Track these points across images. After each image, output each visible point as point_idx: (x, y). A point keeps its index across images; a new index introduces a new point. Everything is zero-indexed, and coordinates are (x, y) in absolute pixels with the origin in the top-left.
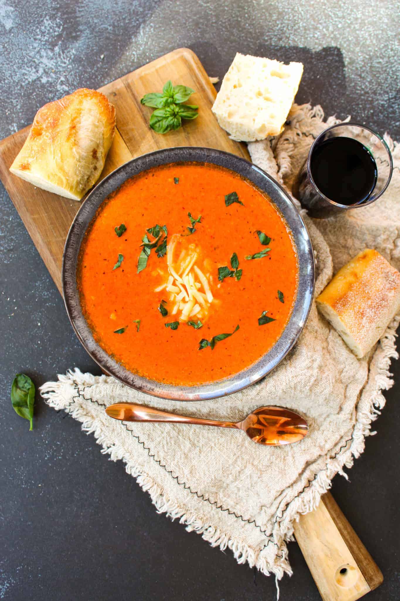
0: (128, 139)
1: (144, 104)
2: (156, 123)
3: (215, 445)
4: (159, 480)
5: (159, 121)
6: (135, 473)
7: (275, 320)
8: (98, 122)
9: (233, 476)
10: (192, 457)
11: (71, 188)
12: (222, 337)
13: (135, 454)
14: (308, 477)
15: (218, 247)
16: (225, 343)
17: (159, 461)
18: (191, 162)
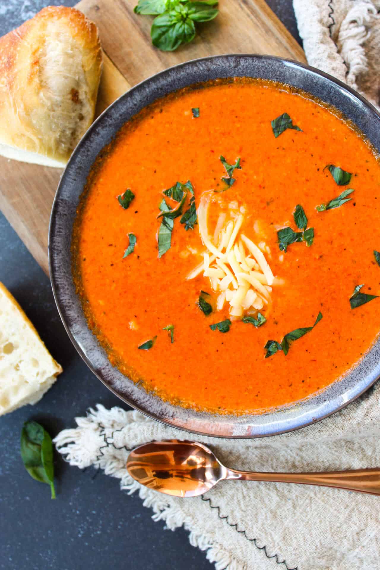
0: (125, 69)
1: (139, 14)
2: (160, 35)
4: (238, 553)
5: (164, 33)
6: (203, 544)
7: (376, 297)
8: (72, 49)
9: (349, 540)
10: (283, 516)
11: (49, 151)
12: (297, 334)
13: (200, 517)
15: (272, 201)
16: (303, 343)
17: (236, 525)
18: (212, 81)
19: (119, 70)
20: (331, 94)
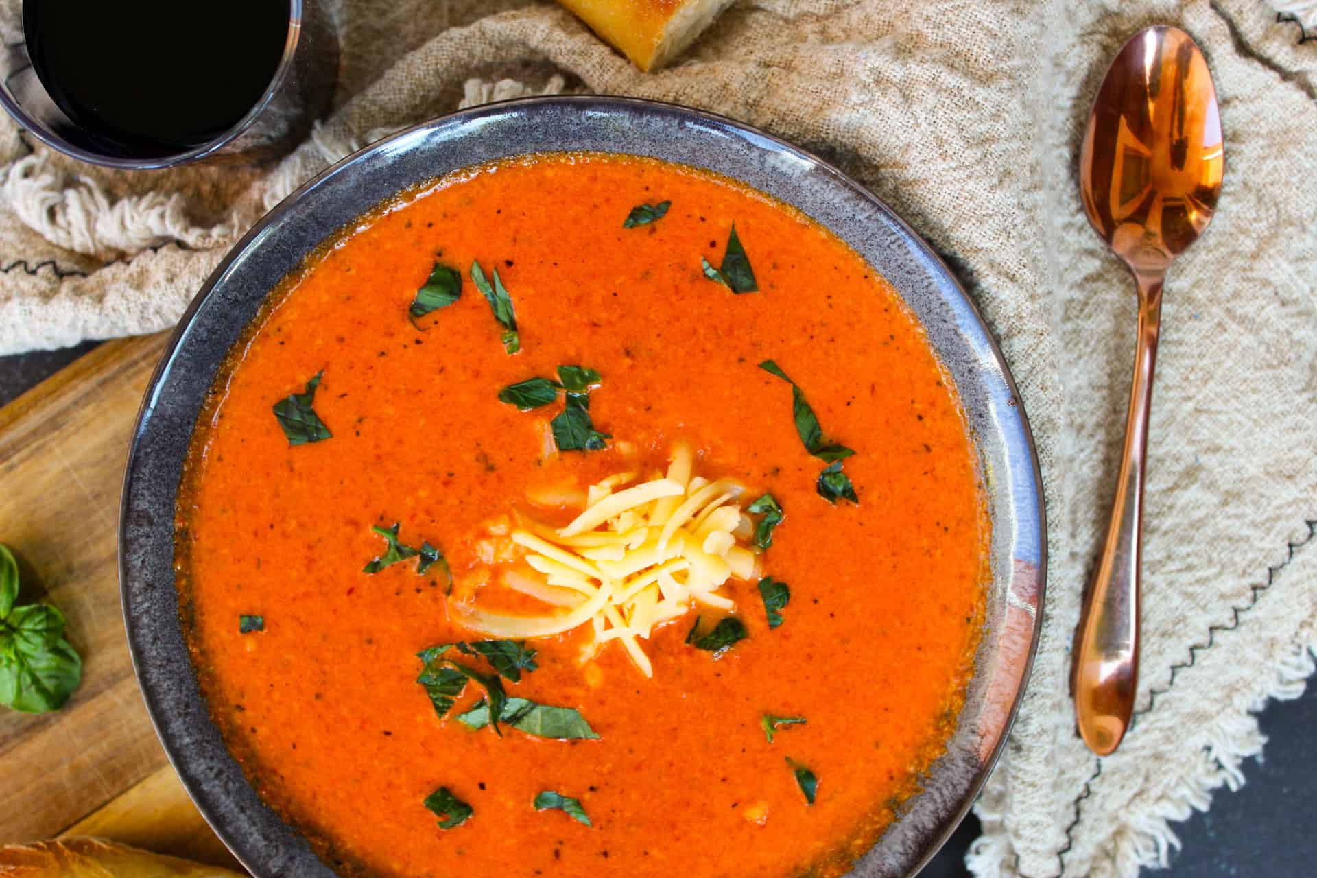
0: (113, 783)
2: (42, 690)
3: (1189, 398)
5: (35, 681)
6: (1299, 668)
7: (734, 231)
9: (1297, 325)
10: (1235, 476)
12: (806, 424)
13: (1234, 673)
14: (1287, 48)
15: (484, 458)
16: (830, 410)
17: (1254, 588)
18: (177, 579)
19: (113, 798)
20: (240, 298)
